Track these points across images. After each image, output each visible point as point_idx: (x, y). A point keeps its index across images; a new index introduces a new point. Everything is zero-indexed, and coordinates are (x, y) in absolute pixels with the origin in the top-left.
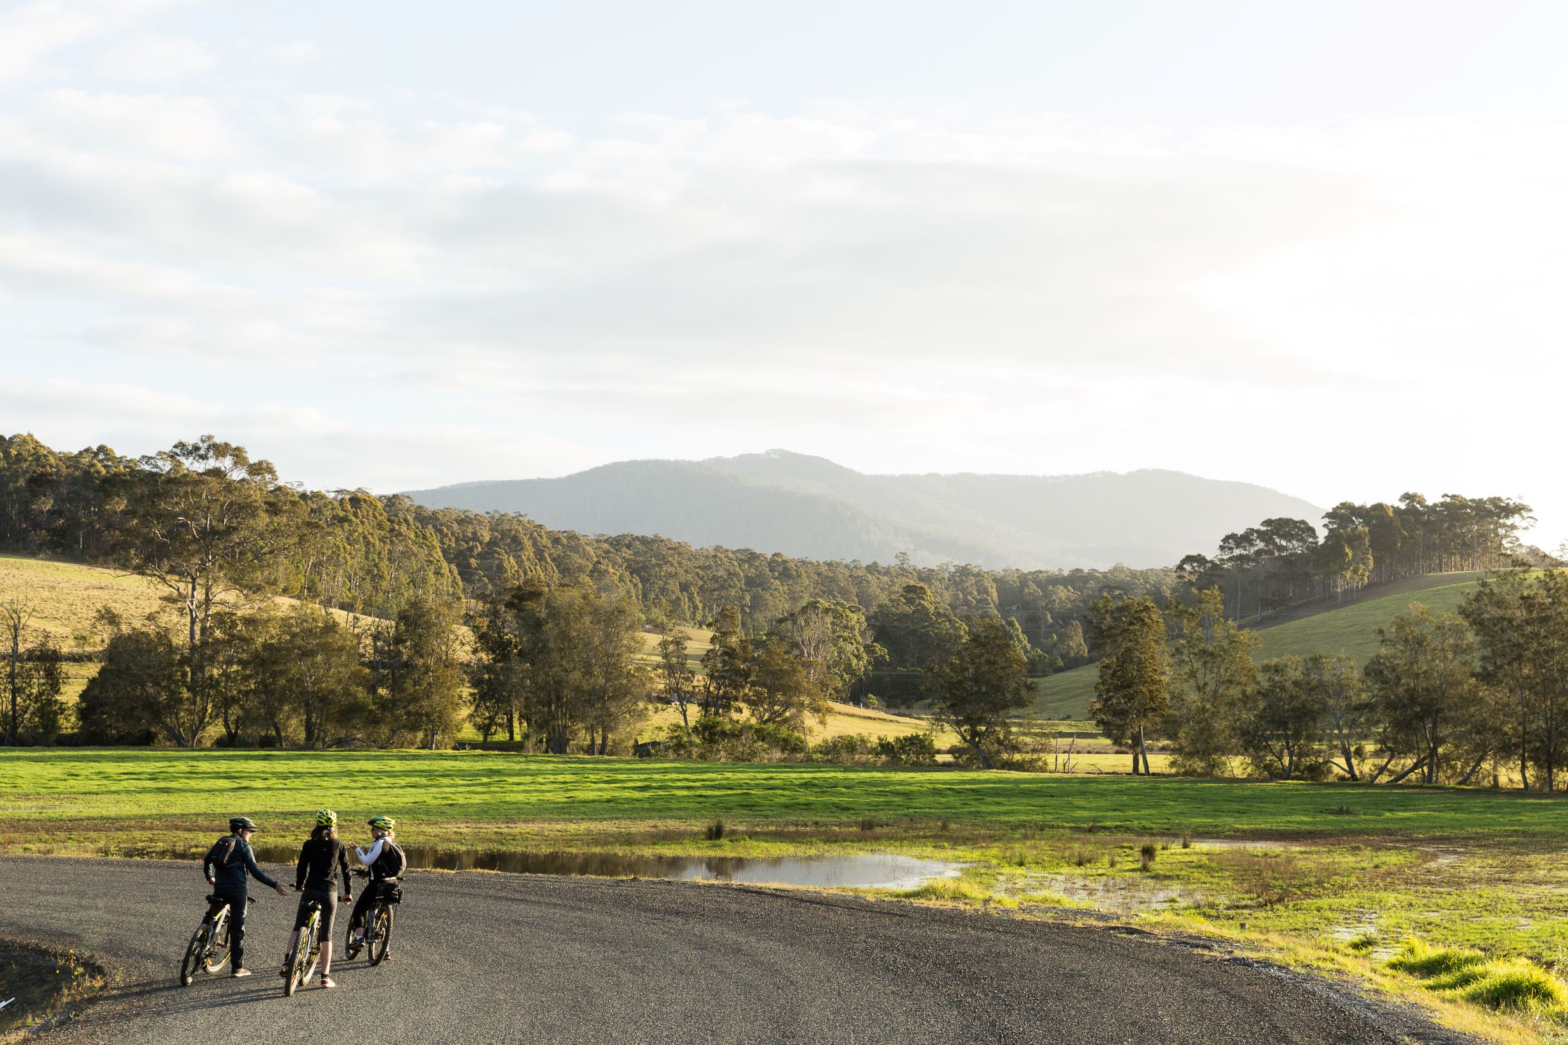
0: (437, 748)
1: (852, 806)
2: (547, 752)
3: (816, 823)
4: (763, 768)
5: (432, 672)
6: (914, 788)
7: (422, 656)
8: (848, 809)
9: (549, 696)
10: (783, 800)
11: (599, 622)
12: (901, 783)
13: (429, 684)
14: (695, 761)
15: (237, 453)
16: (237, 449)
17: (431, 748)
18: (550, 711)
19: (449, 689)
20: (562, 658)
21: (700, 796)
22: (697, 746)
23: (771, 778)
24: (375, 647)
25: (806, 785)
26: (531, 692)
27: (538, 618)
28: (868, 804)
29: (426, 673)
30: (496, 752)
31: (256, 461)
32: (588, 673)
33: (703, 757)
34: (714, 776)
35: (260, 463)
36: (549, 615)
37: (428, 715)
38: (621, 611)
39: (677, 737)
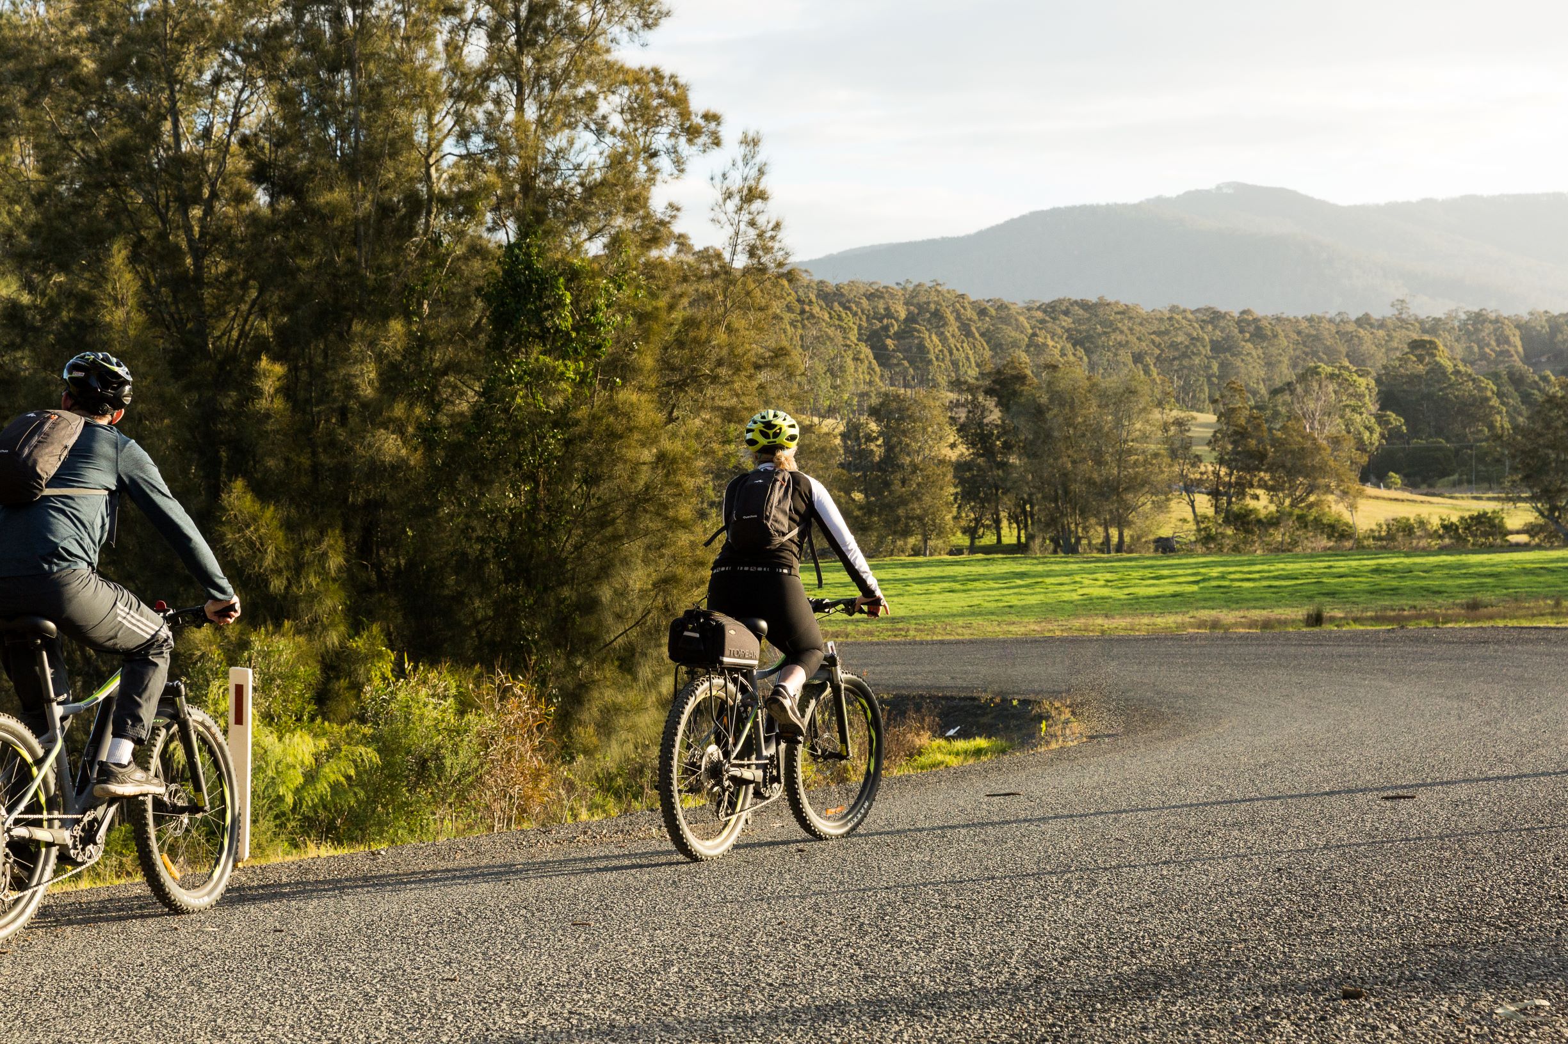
0: (931, 554)
1: (1443, 589)
2: (1055, 552)
3: (1415, 607)
4: (1312, 557)
5: (921, 470)
6: (1500, 569)
7: (908, 454)
8: (1440, 592)
9: (1056, 491)
10: (1363, 587)
11: (1107, 405)
12: (1482, 565)
13: (919, 485)
14: (1227, 554)
15: (681, 240)
16: (680, 236)
17: (925, 555)
18: (1057, 507)
19: (941, 489)
20: (1067, 448)
21: (1270, 587)
22: (1229, 537)
23: (1330, 567)
24: (846, 447)
25: (1377, 571)
26: (1034, 487)
27: (1039, 405)
28: (1459, 586)
29: (914, 472)
30: (1000, 556)
31: (702, 248)
32: (1099, 462)
33: (1236, 549)
34: (1265, 567)
35: (706, 249)
36: (1051, 400)
37: (920, 519)
38: (1133, 392)
39: (1205, 529)
